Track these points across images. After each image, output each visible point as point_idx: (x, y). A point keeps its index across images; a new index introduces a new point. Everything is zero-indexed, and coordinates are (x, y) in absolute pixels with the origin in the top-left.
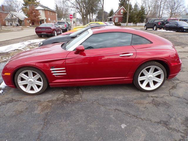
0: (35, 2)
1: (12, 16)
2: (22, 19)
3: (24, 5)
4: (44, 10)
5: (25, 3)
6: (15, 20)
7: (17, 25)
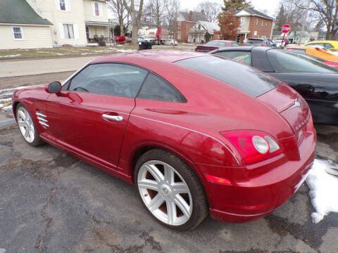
0: (243, 3)
1: (199, 28)
2: (211, 32)
3: (223, 9)
4: (251, 16)
5: (227, 7)
6: (201, 33)
7: (202, 41)
